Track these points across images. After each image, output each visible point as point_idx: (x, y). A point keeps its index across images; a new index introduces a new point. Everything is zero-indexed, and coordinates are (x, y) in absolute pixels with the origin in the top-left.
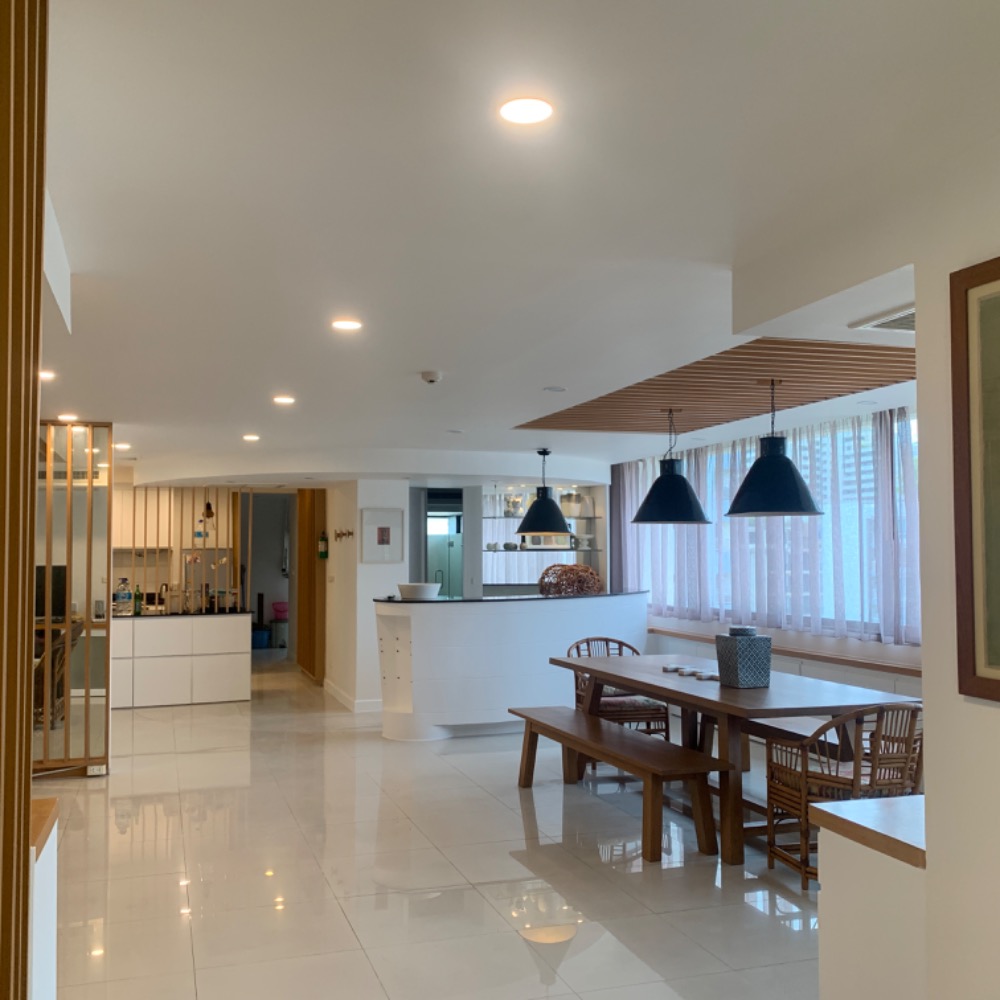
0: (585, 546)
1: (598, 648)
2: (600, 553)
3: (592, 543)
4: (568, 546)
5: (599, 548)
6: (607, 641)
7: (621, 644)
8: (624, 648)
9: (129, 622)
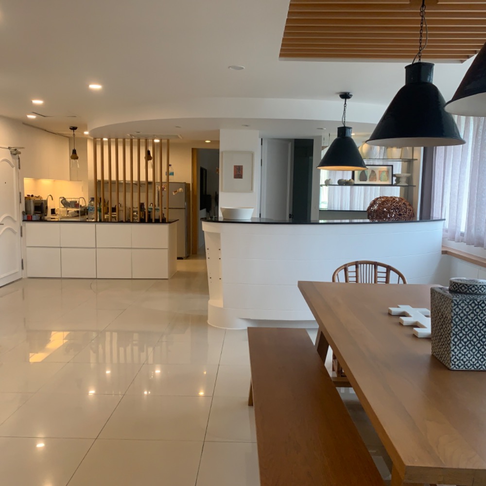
0: (403, 182)
1: (367, 273)
2: (414, 188)
3: (409, 180)
4: (389, 183)
5: (414, 184)
6: (376, 264)
7: (389, 268)
8: (392, 272)
9: (93, 225)
